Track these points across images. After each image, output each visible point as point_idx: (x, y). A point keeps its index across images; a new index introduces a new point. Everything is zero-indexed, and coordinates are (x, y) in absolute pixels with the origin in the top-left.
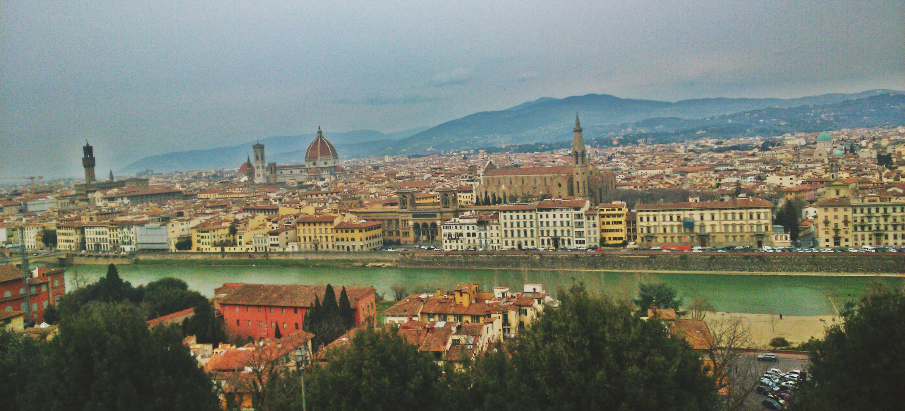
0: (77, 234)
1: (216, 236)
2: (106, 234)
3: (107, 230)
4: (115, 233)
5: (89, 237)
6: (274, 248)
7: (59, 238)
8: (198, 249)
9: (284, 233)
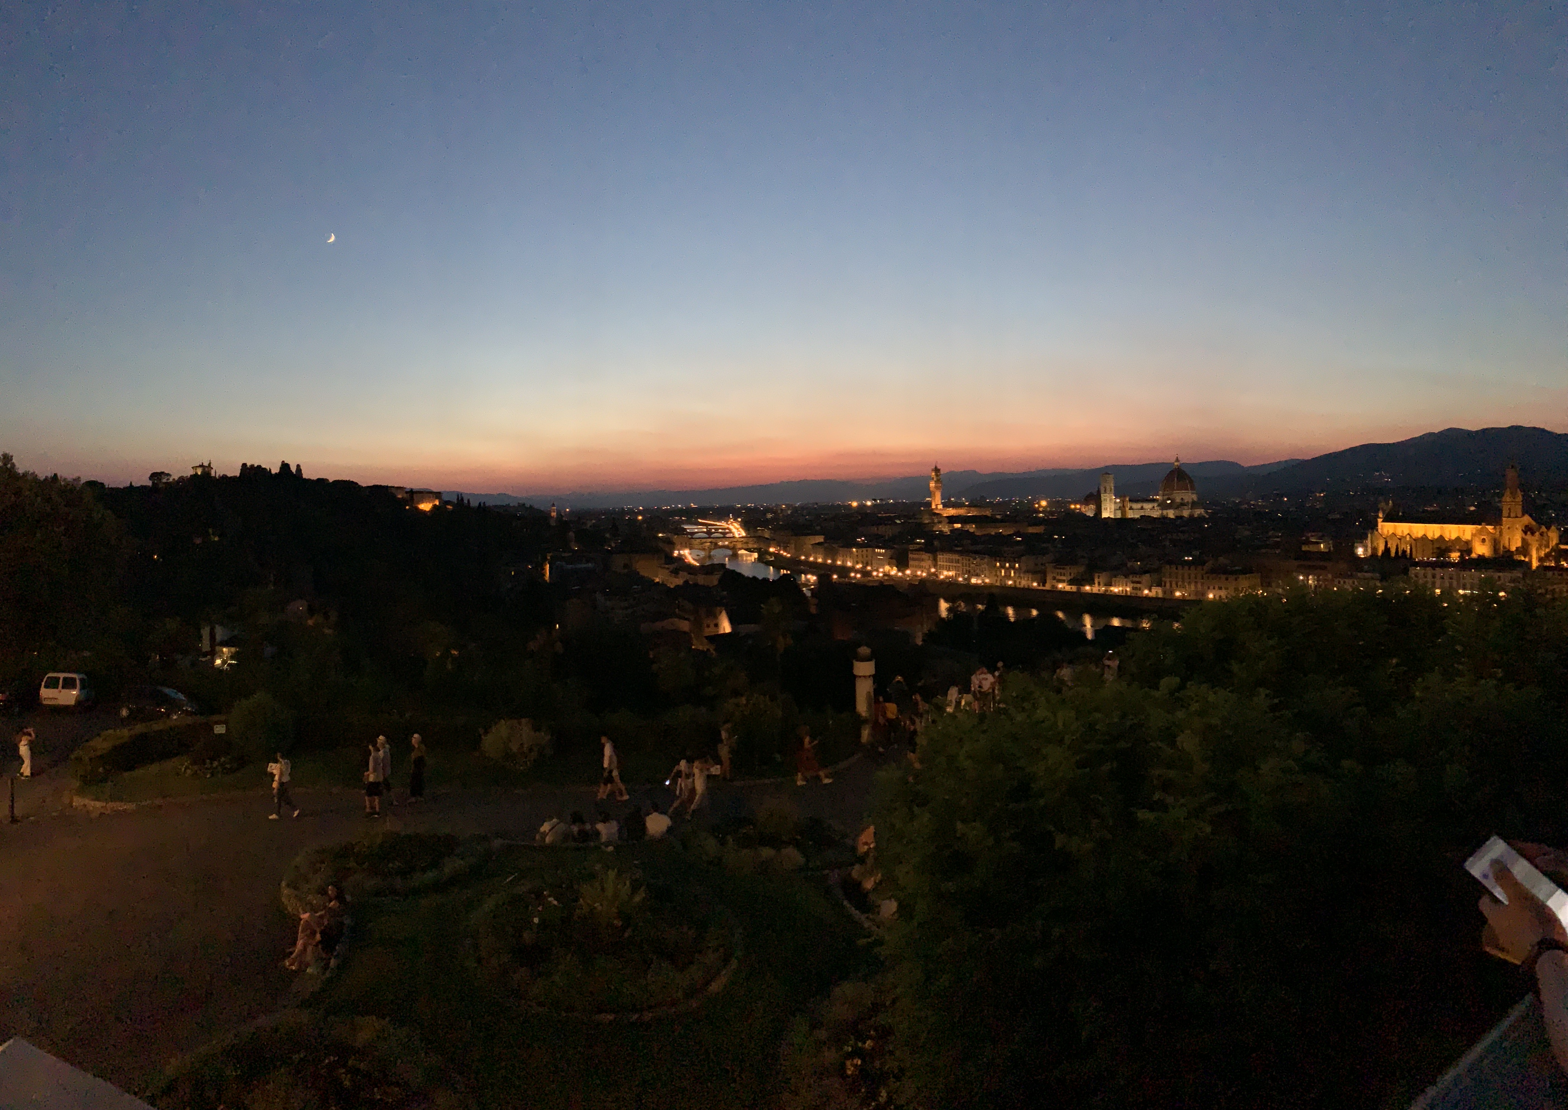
0: (929, 560)
1: (1072, 574)
2: (958, 563)
3: (960, 558)
4: (968, 562)
5: (942, 563)
6: (1135, 591)
7: (911, 563)
8: (1053, 586)
9: (1148, 575)
